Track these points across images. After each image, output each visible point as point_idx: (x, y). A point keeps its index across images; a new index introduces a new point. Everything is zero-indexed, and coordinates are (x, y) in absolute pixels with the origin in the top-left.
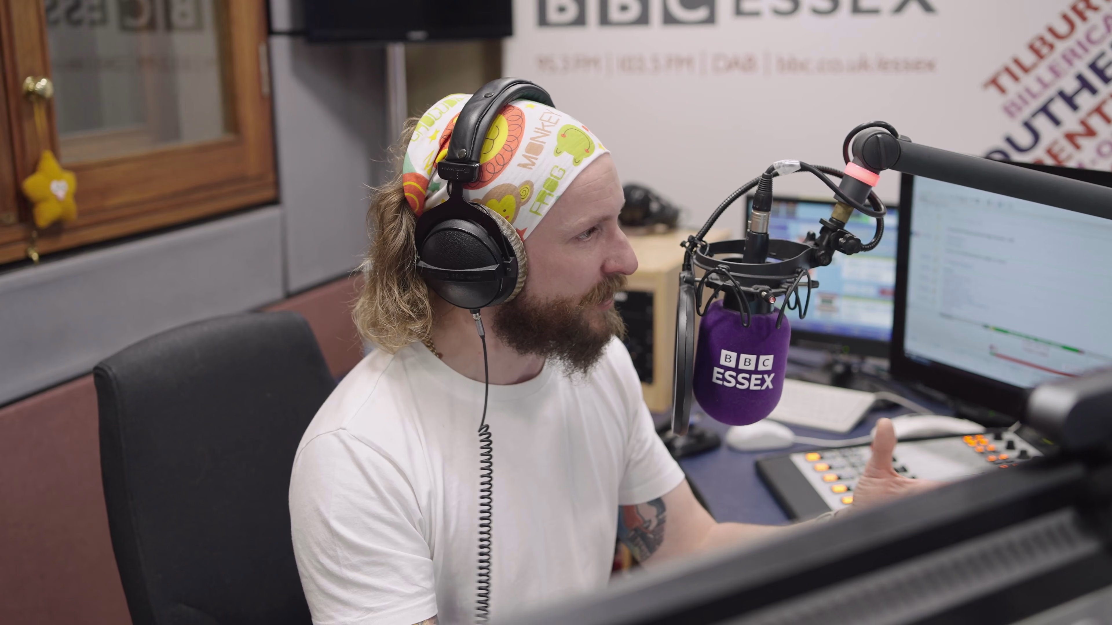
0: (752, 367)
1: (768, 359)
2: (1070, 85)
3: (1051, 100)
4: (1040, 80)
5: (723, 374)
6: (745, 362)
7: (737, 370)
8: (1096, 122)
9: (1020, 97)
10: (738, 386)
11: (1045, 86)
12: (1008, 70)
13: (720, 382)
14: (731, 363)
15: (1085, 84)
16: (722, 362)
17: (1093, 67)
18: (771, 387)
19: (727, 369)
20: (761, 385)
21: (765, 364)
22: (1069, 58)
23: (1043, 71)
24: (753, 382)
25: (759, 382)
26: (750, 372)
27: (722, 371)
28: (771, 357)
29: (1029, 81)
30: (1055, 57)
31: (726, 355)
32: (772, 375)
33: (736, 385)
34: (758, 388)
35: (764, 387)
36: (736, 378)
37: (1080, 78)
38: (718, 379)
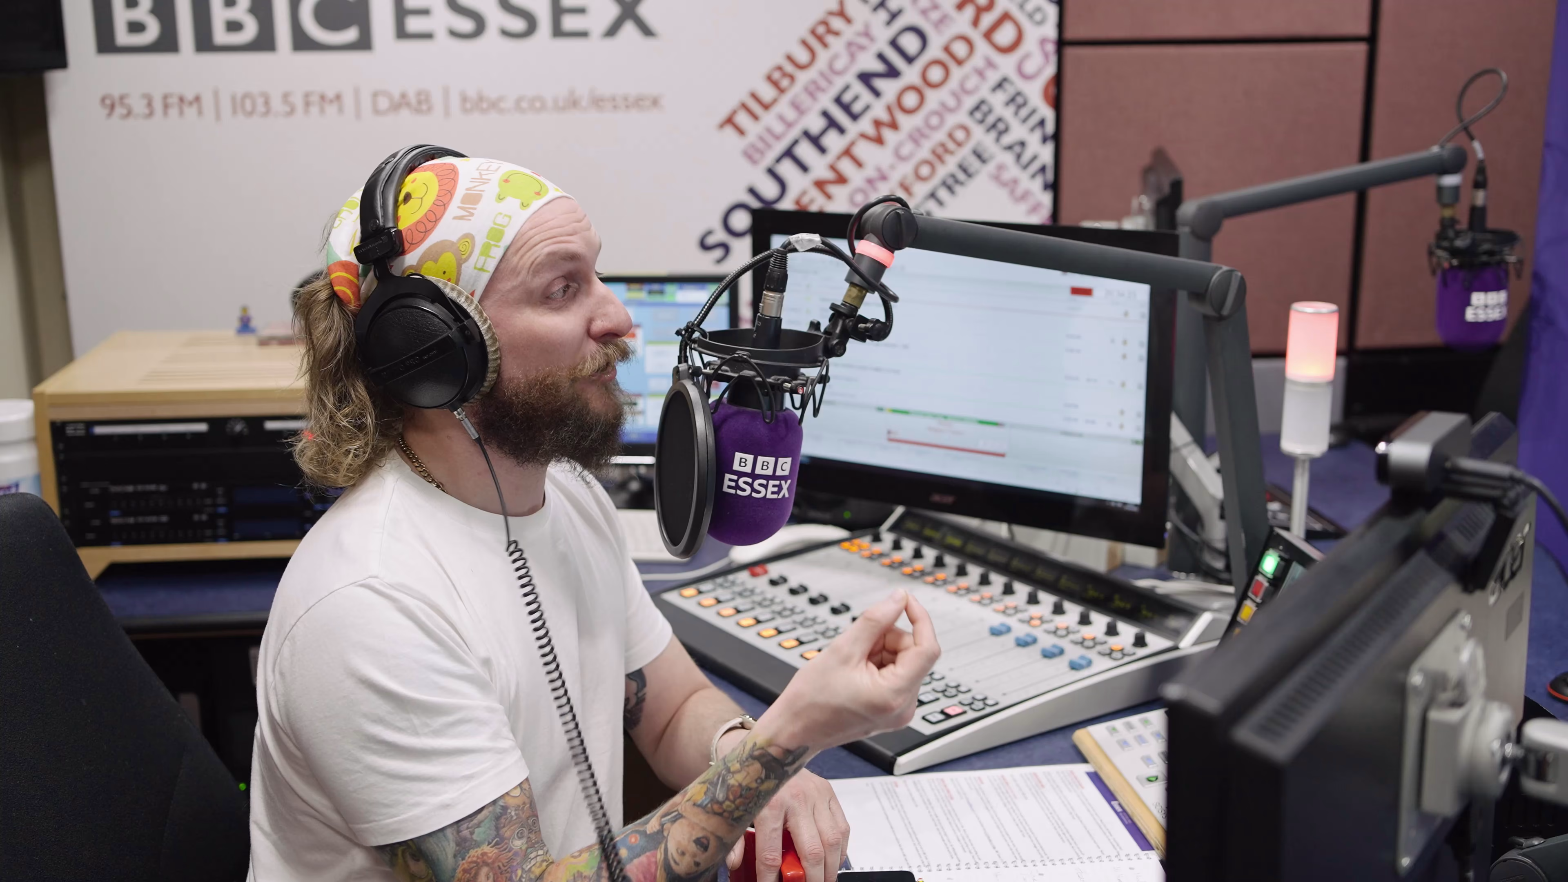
0: (769, 472)
1: (786, 463)
2: (816, 124)
3: (796, 142)
4: (781, 118)
5: (736, 481)
6: (763, 465)
7: (753, 476)
8: (846, 167)
9: (761, 139)
10: (754, 495)
11: (789, 125)
12: (744, 106)
13: (733, 491)
14: (746, 467)
15: (832, 123)
16: (736, 467)
17: (838, 101)
18: (787, 495)
19: (741, 474)
20: (778, 493)
21: (783, 469)
22: (813, 90)
23: (783, 107)
24: (771, 489)
25: (776, 489)
26: (767, 478)
27: (735, 477)
28: (789, 460)
29: (769, 119)
30: (796, 90)
31: (741, 459)
32: (789, 481)
33: (751, 493)
34: (775, 496)
35: (780, 496)
36: (751, 485)
37: (825, 114)
38: (729, 487)
